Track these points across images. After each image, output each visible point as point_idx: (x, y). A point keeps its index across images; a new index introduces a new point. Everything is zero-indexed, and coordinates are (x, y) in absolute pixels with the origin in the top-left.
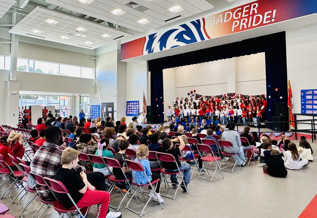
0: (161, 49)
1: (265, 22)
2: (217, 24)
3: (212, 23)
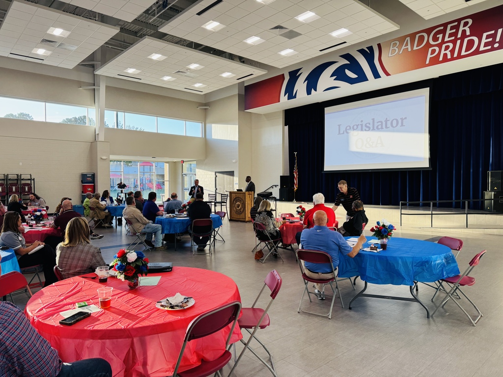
0: (309, 93)
2: (401, 53)
3: (394, 52)
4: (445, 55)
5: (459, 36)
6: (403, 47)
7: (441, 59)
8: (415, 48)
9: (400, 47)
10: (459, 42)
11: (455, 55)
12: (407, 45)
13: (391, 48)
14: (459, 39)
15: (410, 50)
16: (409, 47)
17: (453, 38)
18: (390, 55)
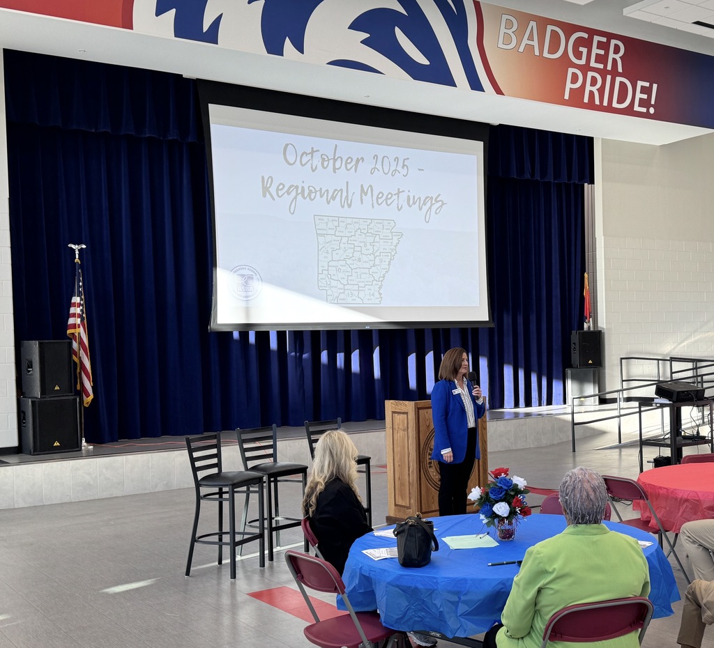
1: (637, 108)
2: (521, 50)
3: (507, 39)
4: (591, 93)
5: (609, 68)
6: (525, 41)
7: (586, 100)
8: (546, 54)
9: (519, 36)
10: (609, 77)
11: (605, 103)
12: (531, 37)
13: (503, 30)
14: (609, 72)
15: (537, 53)
16: (535, 43)
17: (601, 66)
18: (501, 45)
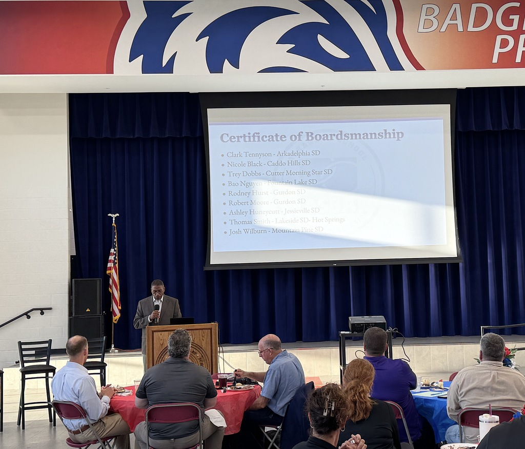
2: (443, 29)
3: (428, 23)
4: (524, 53)
6: (448, 21)
7: (518, 60)
8: (471, 28)
9: (441, 19)
12: (454, 17)
13: (423, 17)
15: (460, 29)
16: (459, 22)
18: (421, 29)
